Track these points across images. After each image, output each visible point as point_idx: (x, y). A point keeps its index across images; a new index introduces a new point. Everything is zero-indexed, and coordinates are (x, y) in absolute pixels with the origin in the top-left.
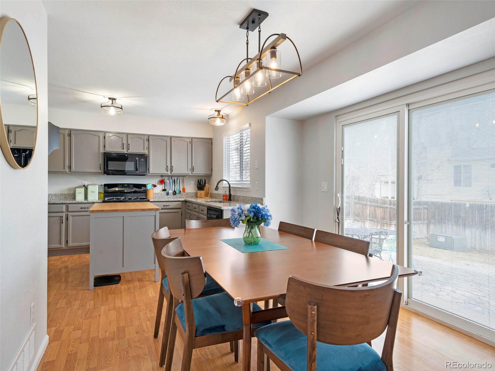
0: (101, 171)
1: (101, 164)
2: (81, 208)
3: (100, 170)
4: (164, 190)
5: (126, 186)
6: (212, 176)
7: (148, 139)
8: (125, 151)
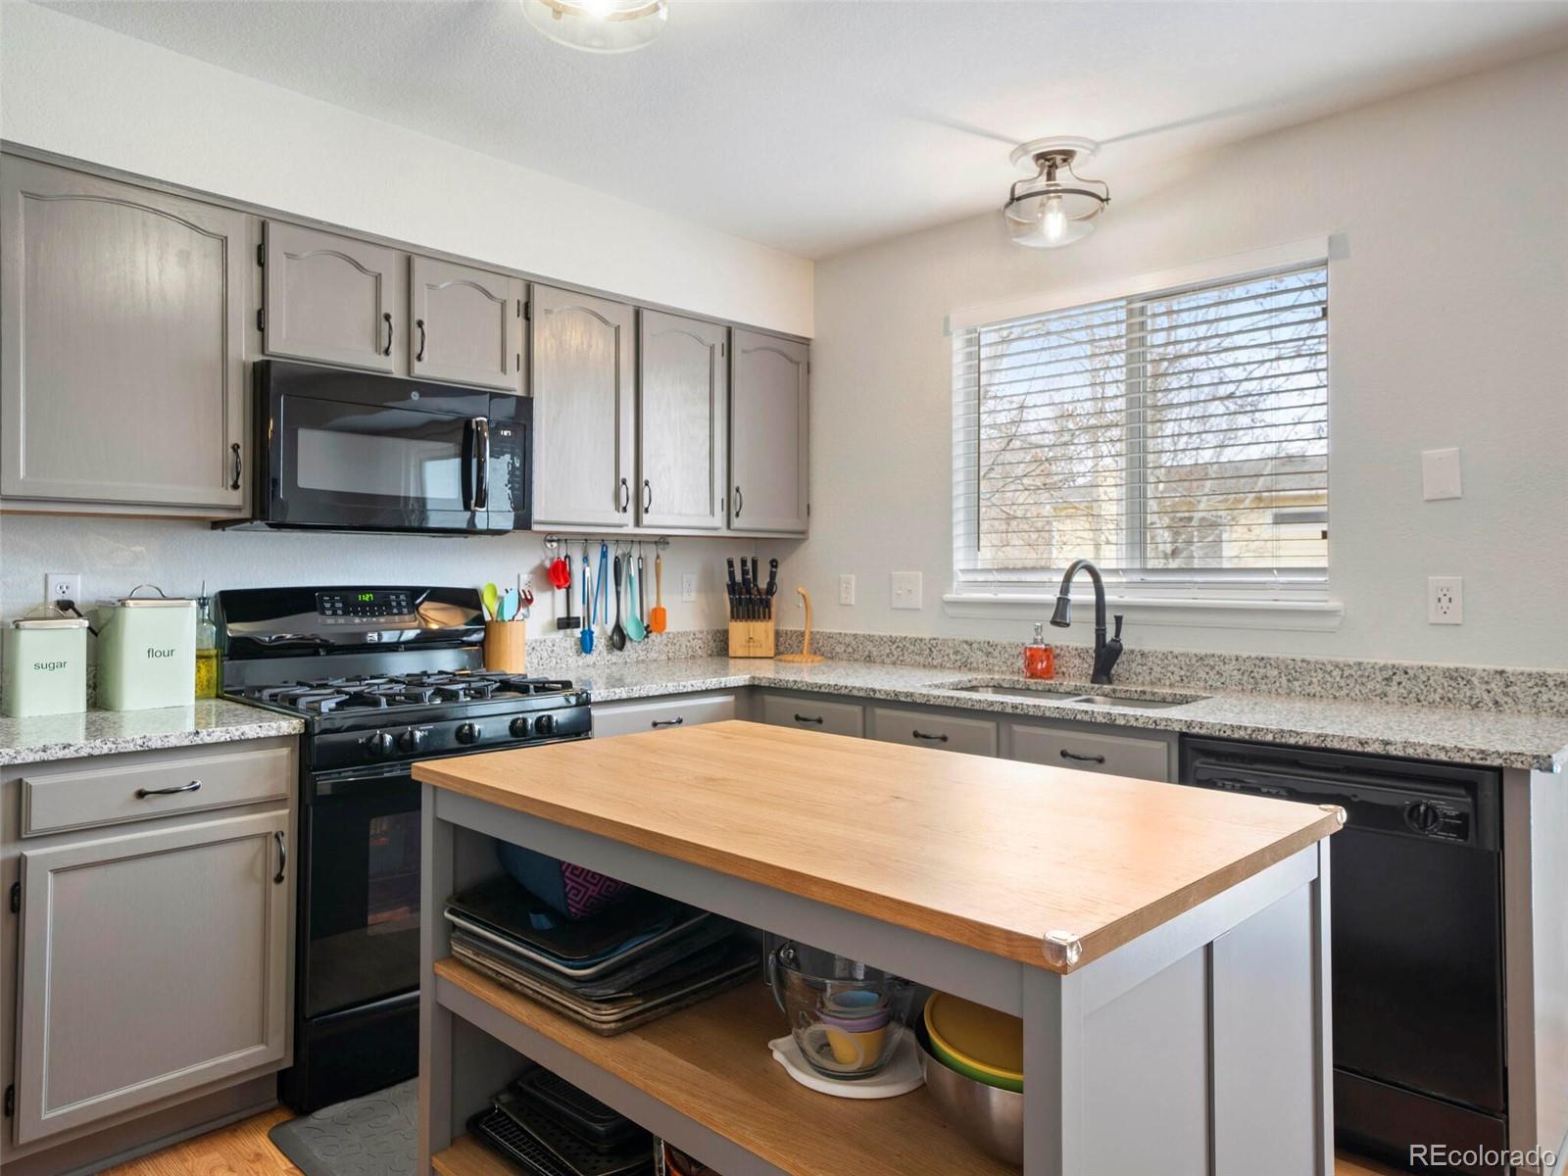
0: (235, 498)
1: (235, 448)
2: (141, 794)
3: (235, 486)
4: (567, 623)
5: (370, 604)
6: (804, 540)
7: (523, 301)
8: (393, 366)
